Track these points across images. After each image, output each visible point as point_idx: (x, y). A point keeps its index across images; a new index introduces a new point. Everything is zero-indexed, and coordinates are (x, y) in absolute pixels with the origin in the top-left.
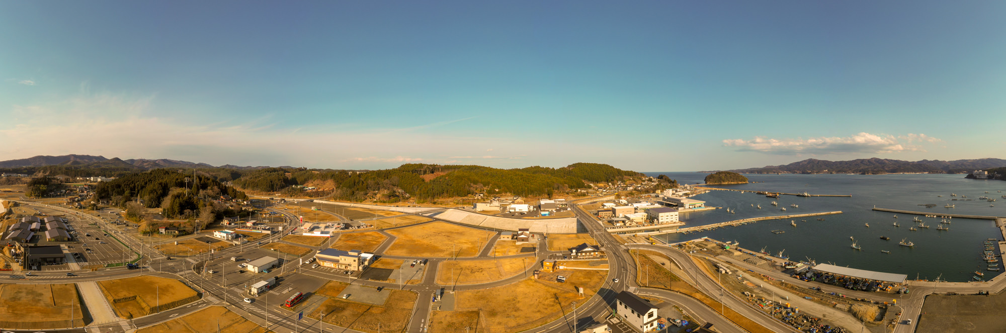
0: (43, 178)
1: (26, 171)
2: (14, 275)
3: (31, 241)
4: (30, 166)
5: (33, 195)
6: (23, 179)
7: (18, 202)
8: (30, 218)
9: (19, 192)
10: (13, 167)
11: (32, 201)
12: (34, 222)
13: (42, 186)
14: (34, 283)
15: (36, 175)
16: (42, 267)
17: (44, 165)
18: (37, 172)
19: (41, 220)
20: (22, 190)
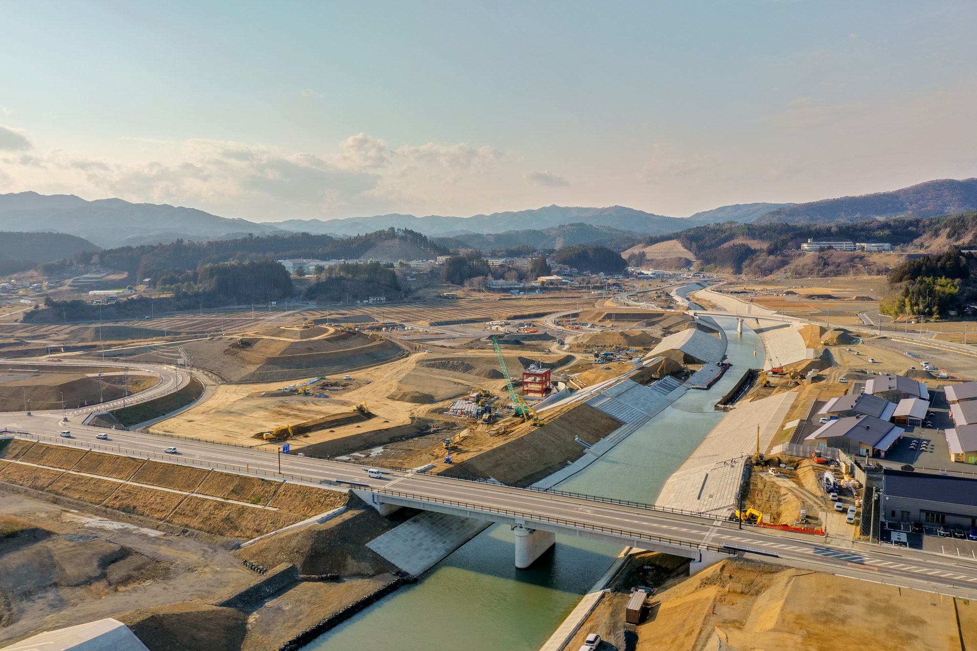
0: (949, 256)
1: (887, 232)
2: (828, 549)
3: (893, 453)
4: (901, 216)
5: (908, 309)
6: (875, 258)
7: (851, 329)
8: (894, 384)
9: (858, 298)
10: (843, 220)
11: (903, 330)
12: (907, 396)
13: (943, 280)
14: (894, 582)
15: (922, 246)
16: (926, 538)
17: (954, 211)
18: (925, 236)
19: (931, 393)
20: (870, 292)
